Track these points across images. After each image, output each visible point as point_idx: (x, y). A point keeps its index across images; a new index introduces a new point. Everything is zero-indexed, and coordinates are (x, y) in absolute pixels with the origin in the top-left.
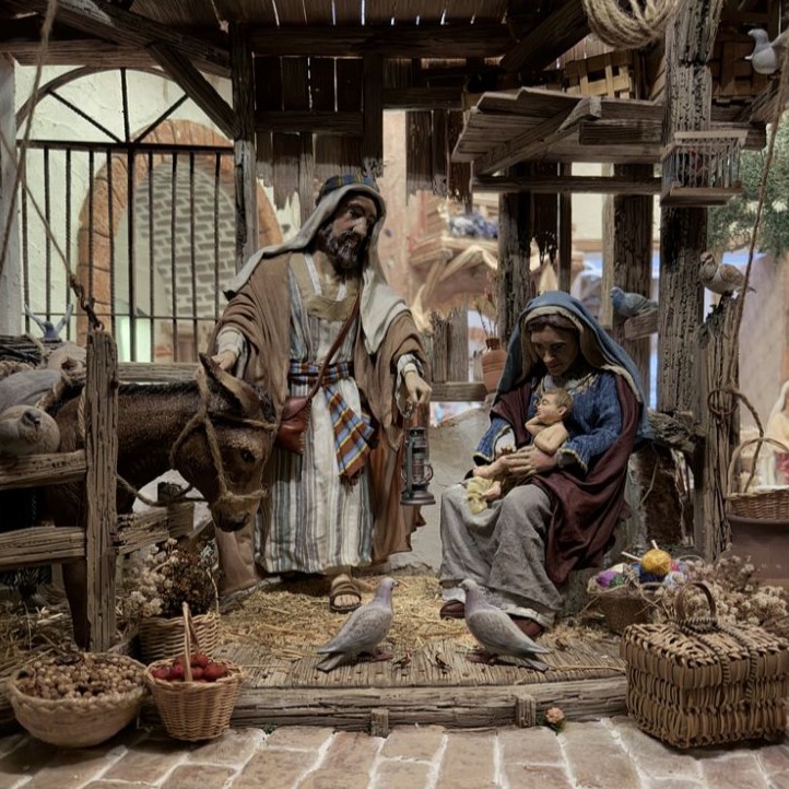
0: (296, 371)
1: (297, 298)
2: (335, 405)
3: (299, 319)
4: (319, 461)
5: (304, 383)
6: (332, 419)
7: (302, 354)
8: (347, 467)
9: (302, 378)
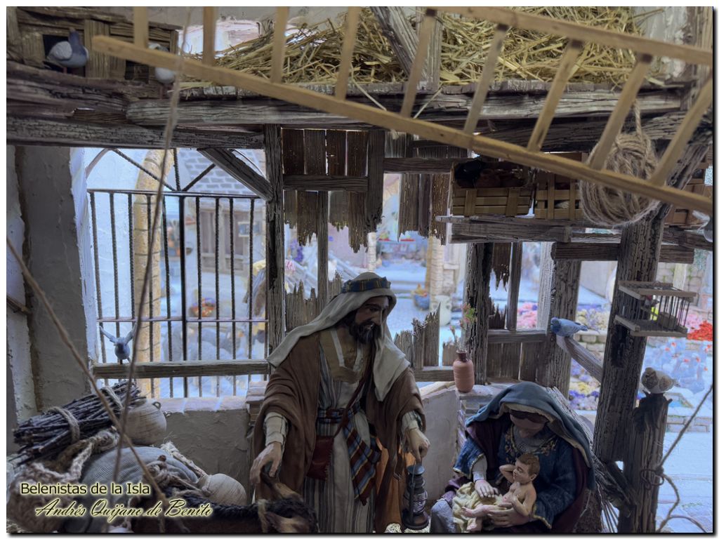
0: (322, 416)
1: (326, 369)
2: (351, 440)
3: (326, 383)
4: (338, 481)
5: (328, 423)
6: (349, 451)
7: (326, 405)
8: (361, 493)
9: (327, 420)
